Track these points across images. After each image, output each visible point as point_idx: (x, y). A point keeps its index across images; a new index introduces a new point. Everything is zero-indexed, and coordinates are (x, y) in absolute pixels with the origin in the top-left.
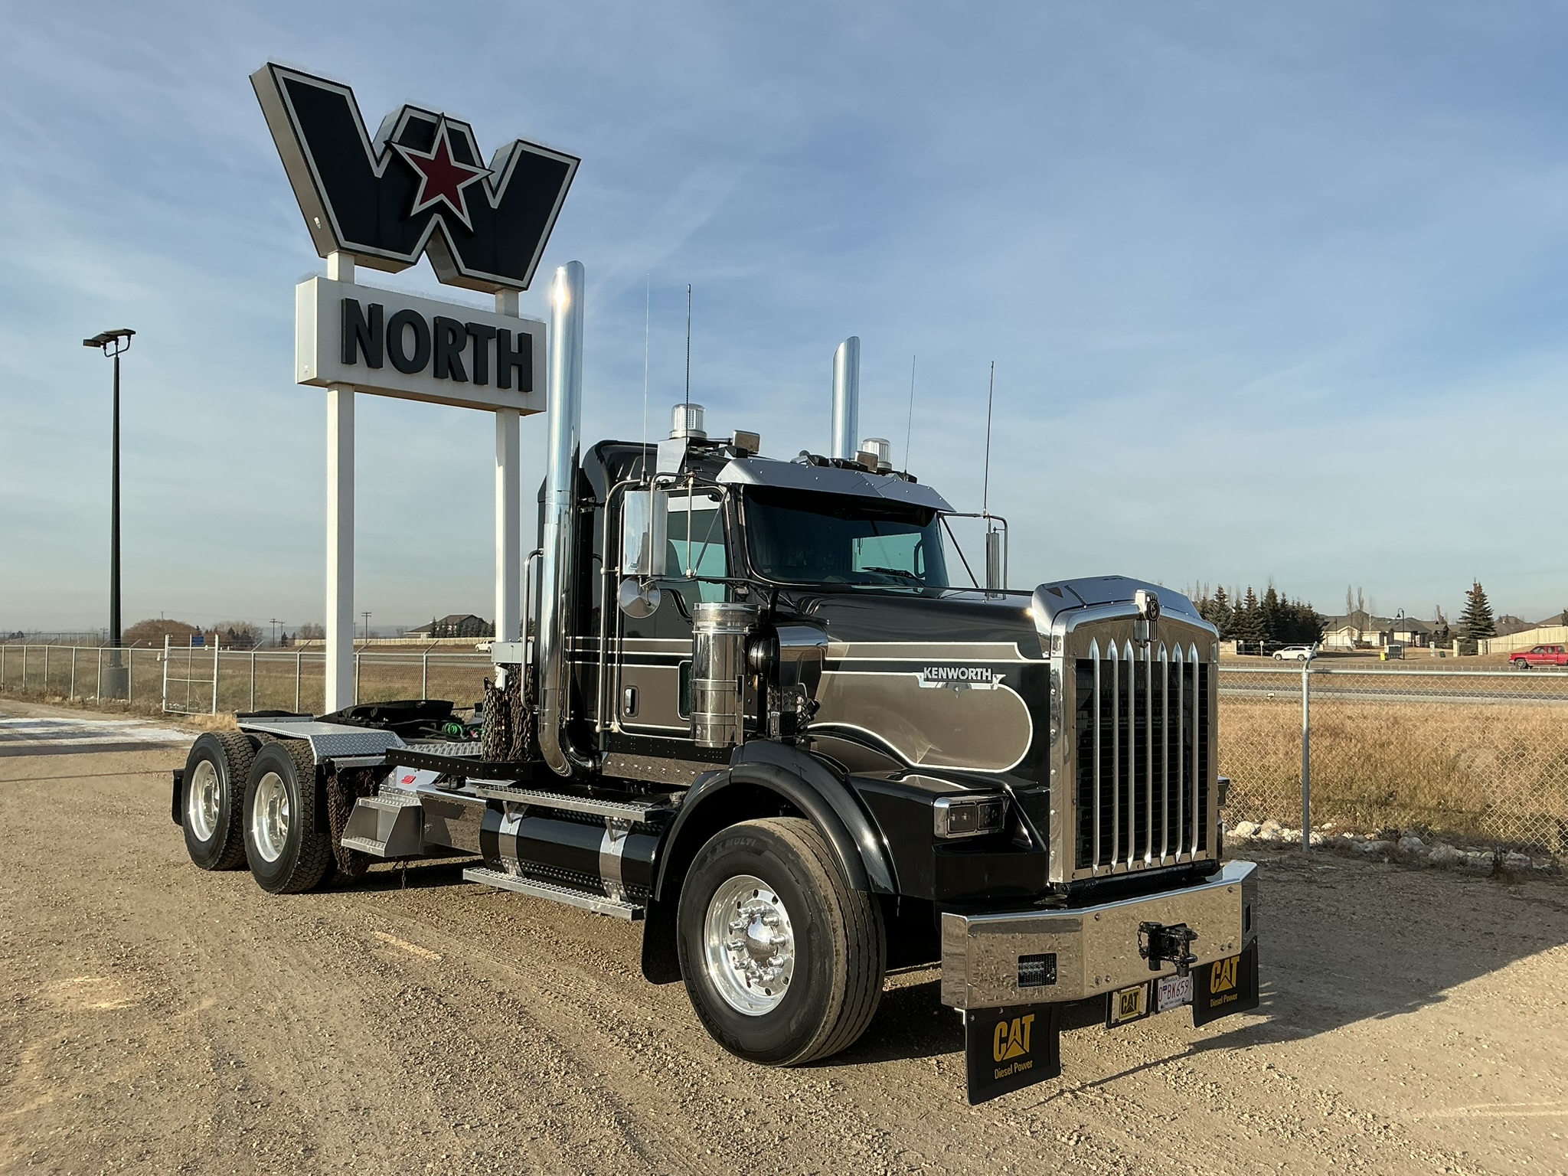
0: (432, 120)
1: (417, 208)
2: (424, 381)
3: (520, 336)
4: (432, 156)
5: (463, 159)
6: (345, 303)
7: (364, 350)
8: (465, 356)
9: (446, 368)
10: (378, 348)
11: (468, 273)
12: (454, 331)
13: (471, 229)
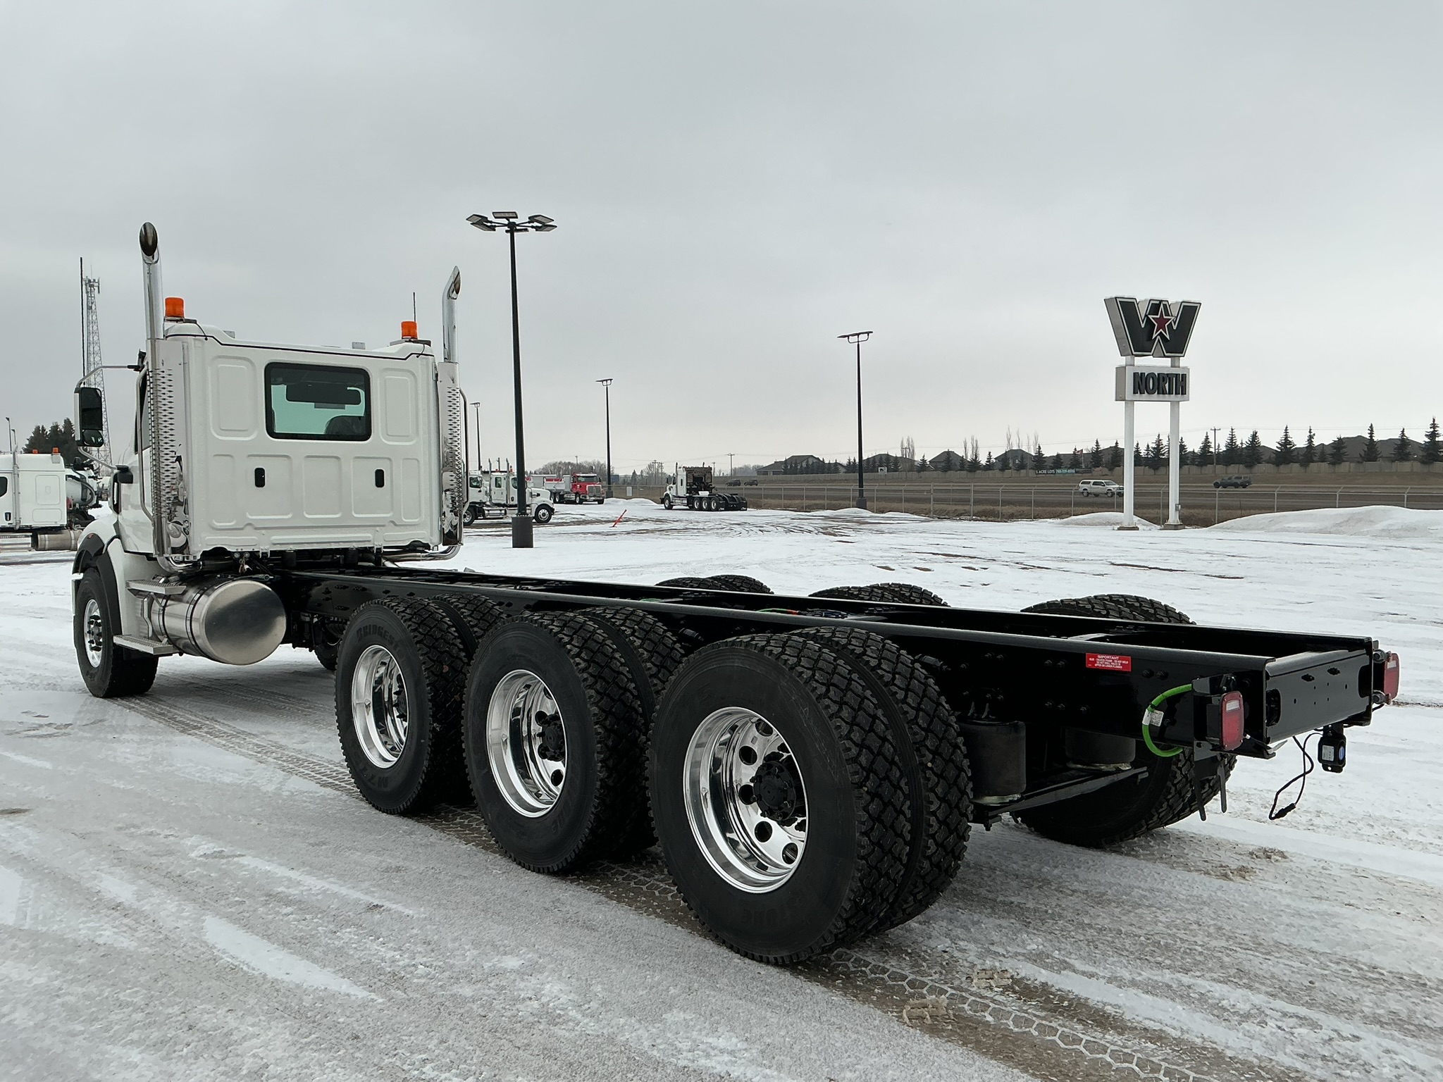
0: (1158, 302)
1: (1154, 337)
4: (1158, 316)
5: (1167, 314)
6: (1134, 374)
7: (1139, 388)
8: (1167, 385)
9: (1161, 391)
10: (1143, 387)
11: (1166, 354)
12: (1163, 378)
13: (1169, 338)
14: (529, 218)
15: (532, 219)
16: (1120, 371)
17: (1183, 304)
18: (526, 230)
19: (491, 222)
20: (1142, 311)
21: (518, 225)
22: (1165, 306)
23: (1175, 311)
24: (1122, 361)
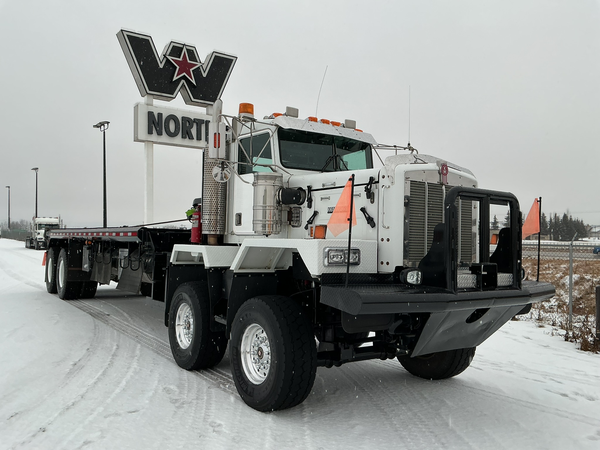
0: (181, 46)
1: (175, 78)
2: (178, 139)
4: (181, 59)
5: (192, 59)
6: (151, 114)
9: (186, 136)
10: (160, 128)
12: (190, 121)
13: (195, 85)
17: (215, 54)
22: (190, 51)
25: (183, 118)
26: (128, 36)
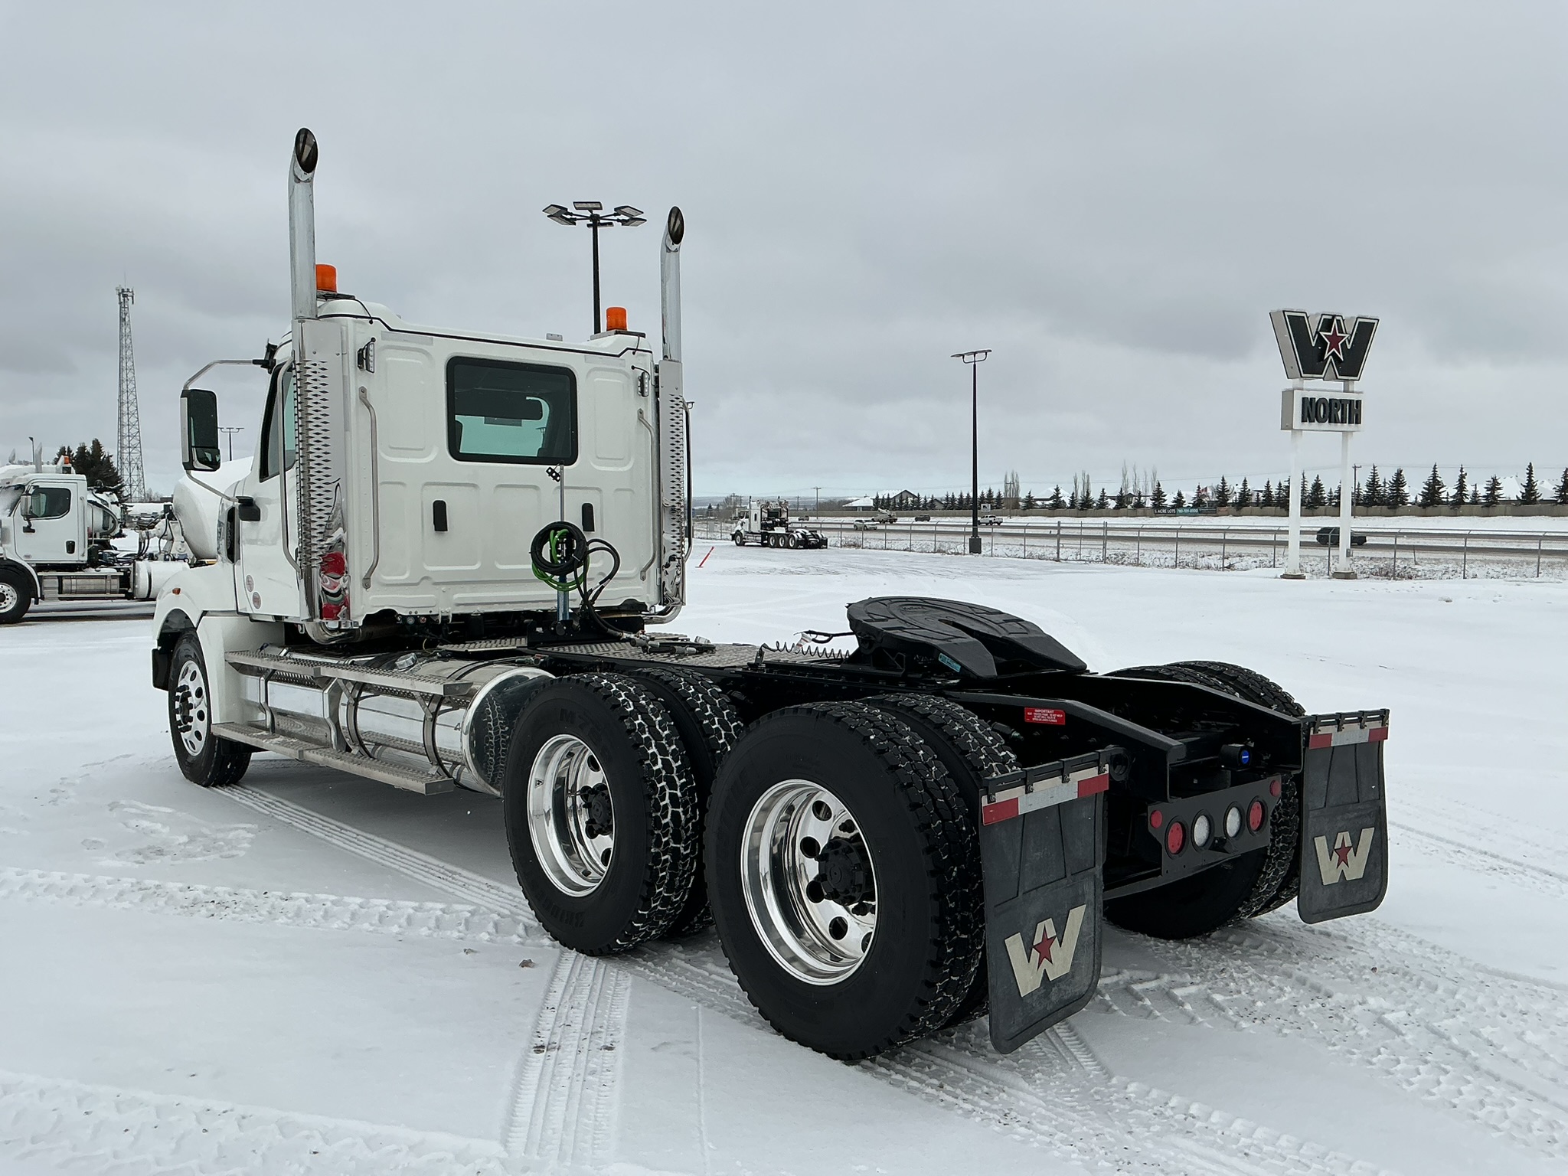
0: (1330, 317)
1: (1325, 358)
2: (1326, 425)
3: (1357, 401)
4: (1331, 334)
5: (1341, 331)
6: (1303, 399)
7: (1309, 416)
8: (1339, 413)
9: (1333, 419)
10: (1313, 415)
11: (1339, 377)
12: (1336, 404)
13: (1342, 358)
14: (615, 209)
15: (618, 211)
16: (1288, 395)
17: (1359, 320)
18: (611, 224)
19: (571, 214)
20: (1313, 326)
21: (602, 218)
22: (1338, 321)
23: (1350, 328)
24: (1290, 384)
25: (1330, 400)
26: (1288, 316)
